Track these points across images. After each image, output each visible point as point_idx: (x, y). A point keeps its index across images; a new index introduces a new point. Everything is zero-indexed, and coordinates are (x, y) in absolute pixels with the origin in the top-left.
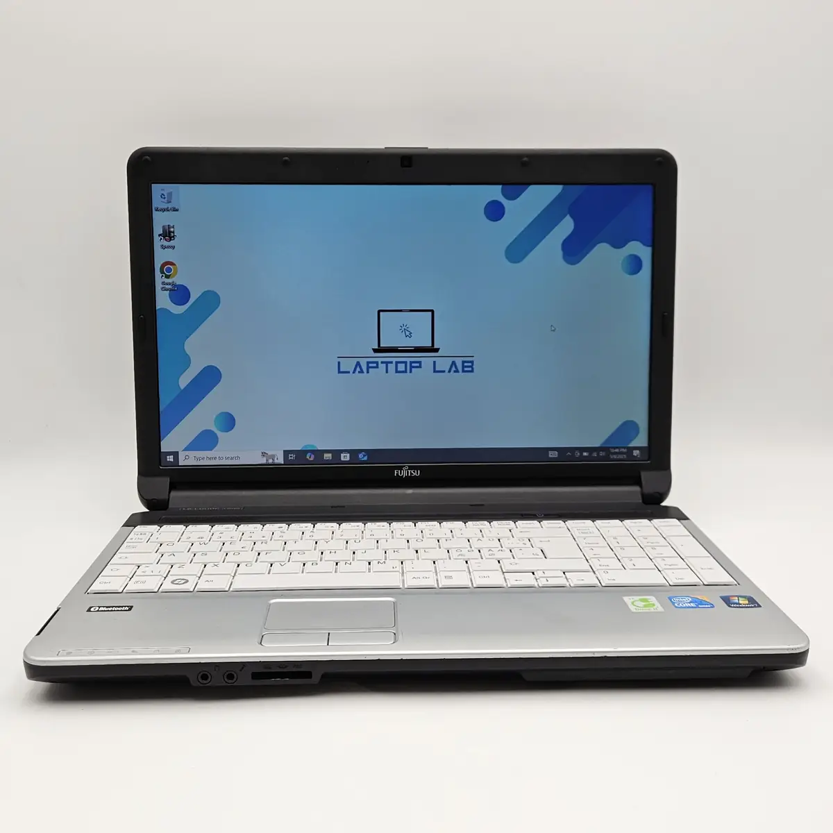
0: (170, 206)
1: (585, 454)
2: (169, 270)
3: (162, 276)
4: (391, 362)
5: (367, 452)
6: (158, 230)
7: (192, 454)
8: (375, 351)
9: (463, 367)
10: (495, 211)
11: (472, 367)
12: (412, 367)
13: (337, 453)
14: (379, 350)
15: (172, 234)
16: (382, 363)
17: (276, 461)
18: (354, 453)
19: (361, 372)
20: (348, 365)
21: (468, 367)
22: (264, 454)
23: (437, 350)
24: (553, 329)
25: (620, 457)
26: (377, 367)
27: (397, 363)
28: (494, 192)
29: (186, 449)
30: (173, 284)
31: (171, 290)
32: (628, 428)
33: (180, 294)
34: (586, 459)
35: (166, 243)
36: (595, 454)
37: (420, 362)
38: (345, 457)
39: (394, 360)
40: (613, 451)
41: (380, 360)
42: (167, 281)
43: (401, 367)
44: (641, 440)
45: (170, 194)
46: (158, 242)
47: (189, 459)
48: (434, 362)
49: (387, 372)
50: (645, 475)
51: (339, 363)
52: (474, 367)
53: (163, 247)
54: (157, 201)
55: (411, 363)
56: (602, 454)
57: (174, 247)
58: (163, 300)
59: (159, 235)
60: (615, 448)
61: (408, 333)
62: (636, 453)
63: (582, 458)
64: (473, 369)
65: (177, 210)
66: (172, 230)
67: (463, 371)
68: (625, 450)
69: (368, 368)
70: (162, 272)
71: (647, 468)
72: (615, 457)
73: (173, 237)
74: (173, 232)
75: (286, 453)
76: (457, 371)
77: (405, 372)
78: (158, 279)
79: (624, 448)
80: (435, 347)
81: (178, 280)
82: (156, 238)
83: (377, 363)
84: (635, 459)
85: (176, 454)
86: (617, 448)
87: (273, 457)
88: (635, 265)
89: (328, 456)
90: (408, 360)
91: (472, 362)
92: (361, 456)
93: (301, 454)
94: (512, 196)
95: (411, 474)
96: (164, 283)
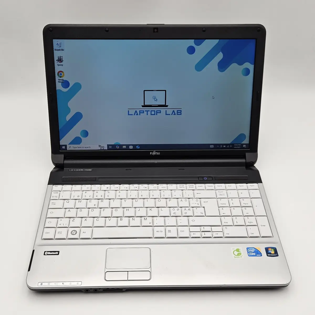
0: (60, 48)
1: (224, 146)
2: (61, 74)
3: (58, 77)
4: (149, 111)
5: (140, 145)
6: (56, 58)
7: (72, 146)
8: (143, 106)
9: (177, 113)
10: (191, 50)
12: (157, 113)
13: (128, 146)
15: (62, 60)
16: (145, 111)
17: (104, 149)
19: (137, 114)
20: (132, 112)
21: (179, 112)
22: (100, 146)
23: (167, 106)
24: (213, 98)
25: (238, 147)
26: (143, 113)
27: (151, 111)
28: (191, 42)
29: (69, 144)
30: (63, 80)
31: (62, 82)
32: (242, 136)
33: (66, 84)
34: (224, 148)
35: (59, 64)
36: (228, 147)
37: (160, 111)
38: (131, 147)
39: (150, 110)
40: (235, 145)
41: (144, 110)
42: (60, 78)
43: (153, 113)
44: (246, 141)
45: (60, 44)
46: (56, 63)
47: (71, 148)
48: (166, 111)
49: (147, 115)
50: (247, 155)
51: (128, 111)
53: (59, 65)
54: (55, 47)
55: (157, 111)
56: (231, 146)
57: (62, 65)
58: (59, 86)
59: (57, 60)
60: (236, 144)
61: (156, 99)
62: (244, 146)
63: (223, 148)
64: (181, 113)
65: (63, 50)
66: (62, 58)
67: (177, 114)
68: (240, 145)
69: (140, 113)
70: (58, 75)
71: (248, 151)
72: (236, 147)
73: (62, 61)
74: (62, 59)
75: (108, 145)
76: (175, 114)
77: (155, 114)
78: (57, 78)
79: (240, 144)
81: (64, 78)
82: (56, 62)
83: (143, 111)
84: (244, 148)
85: (66, 146)
86: (237, 144)
87: (103, 147)
88: (247, 72)
89: (124, 147)
90: (156, 110)
91: (181, 111)
92: (137, 147)
93: (114, 146)
94: (198, 44)
95: (156, 154)
96: (59, 80)
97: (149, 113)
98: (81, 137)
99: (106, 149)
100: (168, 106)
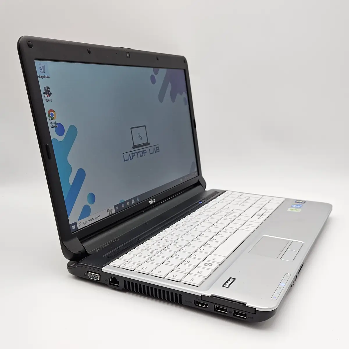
0: (45, 74)
1: (187, 177)
2: (52, 115)
3: (50, 119)
4: (138, 152)
5: (139, 196)
6: (43, 91)
7: (82, 221)
8: (133, 148)
10: (153, 80)
11: (158, 149)
12: (144, 153)
13: (130, 200)
14: (134, 147)
15: (50, 93)
17: (113, 212)
18: (135, 198)
19: (131, 159)
20: (127, 156)
23: (149, 144)
26: (135, 156)
28: (152, 71)
29: (79, 220)
30: (55, 123)
31: (56, 127)
33: (60, 129)
35: (48, 98)
37: (146, 150)
38: (133, 202)
39: (139, 151)
40: (192, 174)
42: (53, 121)
45: (44, 67)
46: (44, 98)
47: (81, 225)
48: (149, 149)
49: (138, 157)
51: (124, 156)
52: (159, 149)
53: (47, 101)
55: (144, 151)
56: (190, 176)
57: (51, 101)
59: (44, 93)
61: (140, 138)
62: (196, 173)
65: (49, 78)
66: (49, 90)
67: (157, 152)
69: (132, 156)
70: (49, 116)
72: (193, 176)
73: (50, 94)
74: (50, 91)
75: (115, 206)
76: (155, 152)
77: (143, 156)
78: (49, 121)
80: (149, 142)
81: (57, 120)
82: (43, 95)
83: (134, 153)
84: (196, 176)
85: (75, 224)
87: (111, 210)
89: (128, 203)
91: (158, 147)
92: (137, 199)
93: (120, 205)
94: (156, 73)
95: (153, 201)
96: (51, 123)
97: (139, 154)
98: (89, 205)
99: (114, 212)
100: (149, 143)
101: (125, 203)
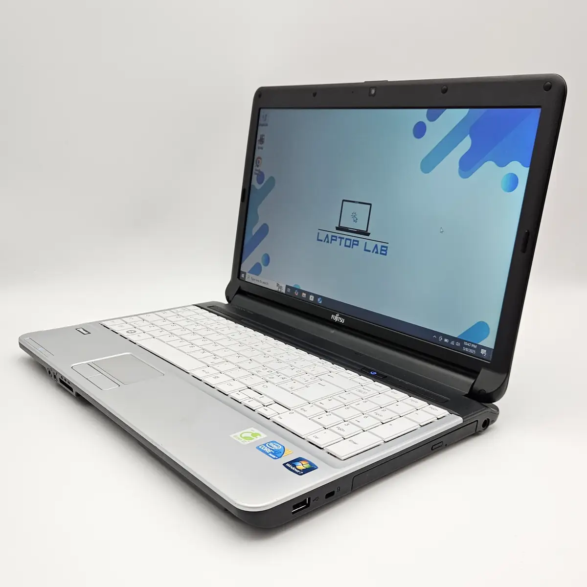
0: (265, 123)
1: (446, 340)
2: (259, 162)
3: (256, 165)
5: (323, 298)
6: (259, 137)
7: (251, 275)
8: (337, 228)
9: (382, 250)
10: (420, 130)
11: (385, 251)
12: (353, 244)
13: (308, 294)
14: (339, 228)
16: (339, 238)
17: (282, 291)
18: (316, 296)
19: (328, 242)
20: (322, 236)
21: (384, 251)
22: (278, 285)
23: (368, 234)
24: (442, 231)
25: (471, 351)
26: (336, 240)
27: (347, 239)
28: (421, 114)
29: (249, 272)
30: (259, 171)
32: (481, 327)
35: (260, 146)
36: (452, 343)
37: (358, 241)
38: (312, 298)
39: (346, 237)
40: (466, 343)
41: (338, 235)
42: (258, 169)
43: (348, 243)
44: (489, 342)
45: (266, 115)
46: (258, 145)
47: (249, 278)
48: (366, 243)
49: (340, 245)
50: (484, 372)
51: (319, 233)
52: (387, 251)
53: (260, 148)
54: (261, 120)
55: (354, 240)
56: (458, 344)
57: (263, 148)
58: (254, 182)
59: (259, 140)
60: (468, 342)
61: (355, 219)
62: (483, 352)
63: (448, 345)
64: (386, 253)
65: (267, 125)
66: (264, 137)
67: (381, 253)
68: (475, 347)
69: (332, 240)
70: (256, 163)
71: (487, 366)
72: (467, 350)
73: (264, 142)
74: (264, 139)
75: (287, 287)
76: (377, 252)
77: (349, 247)
78: (255, 168)
79: (475, 344)
80: (368, 232)
81: (261, 168)
83: (336, 237)
84: (481, 357)
85: (245, 273)
86: (470, 342)
87: (281, 287)
88: (513, 181)
89: (304, 295)
90: (353, 238)
91: (387, 247)
92: (319, 299)
93: (293, 289)
94: (432, 118)
95: (340, 320)
96: (256, 170)
97: (343, 241)
98: (262, 264)
99: (284, 291)
100: (370, 234)
101: (301, 291)
